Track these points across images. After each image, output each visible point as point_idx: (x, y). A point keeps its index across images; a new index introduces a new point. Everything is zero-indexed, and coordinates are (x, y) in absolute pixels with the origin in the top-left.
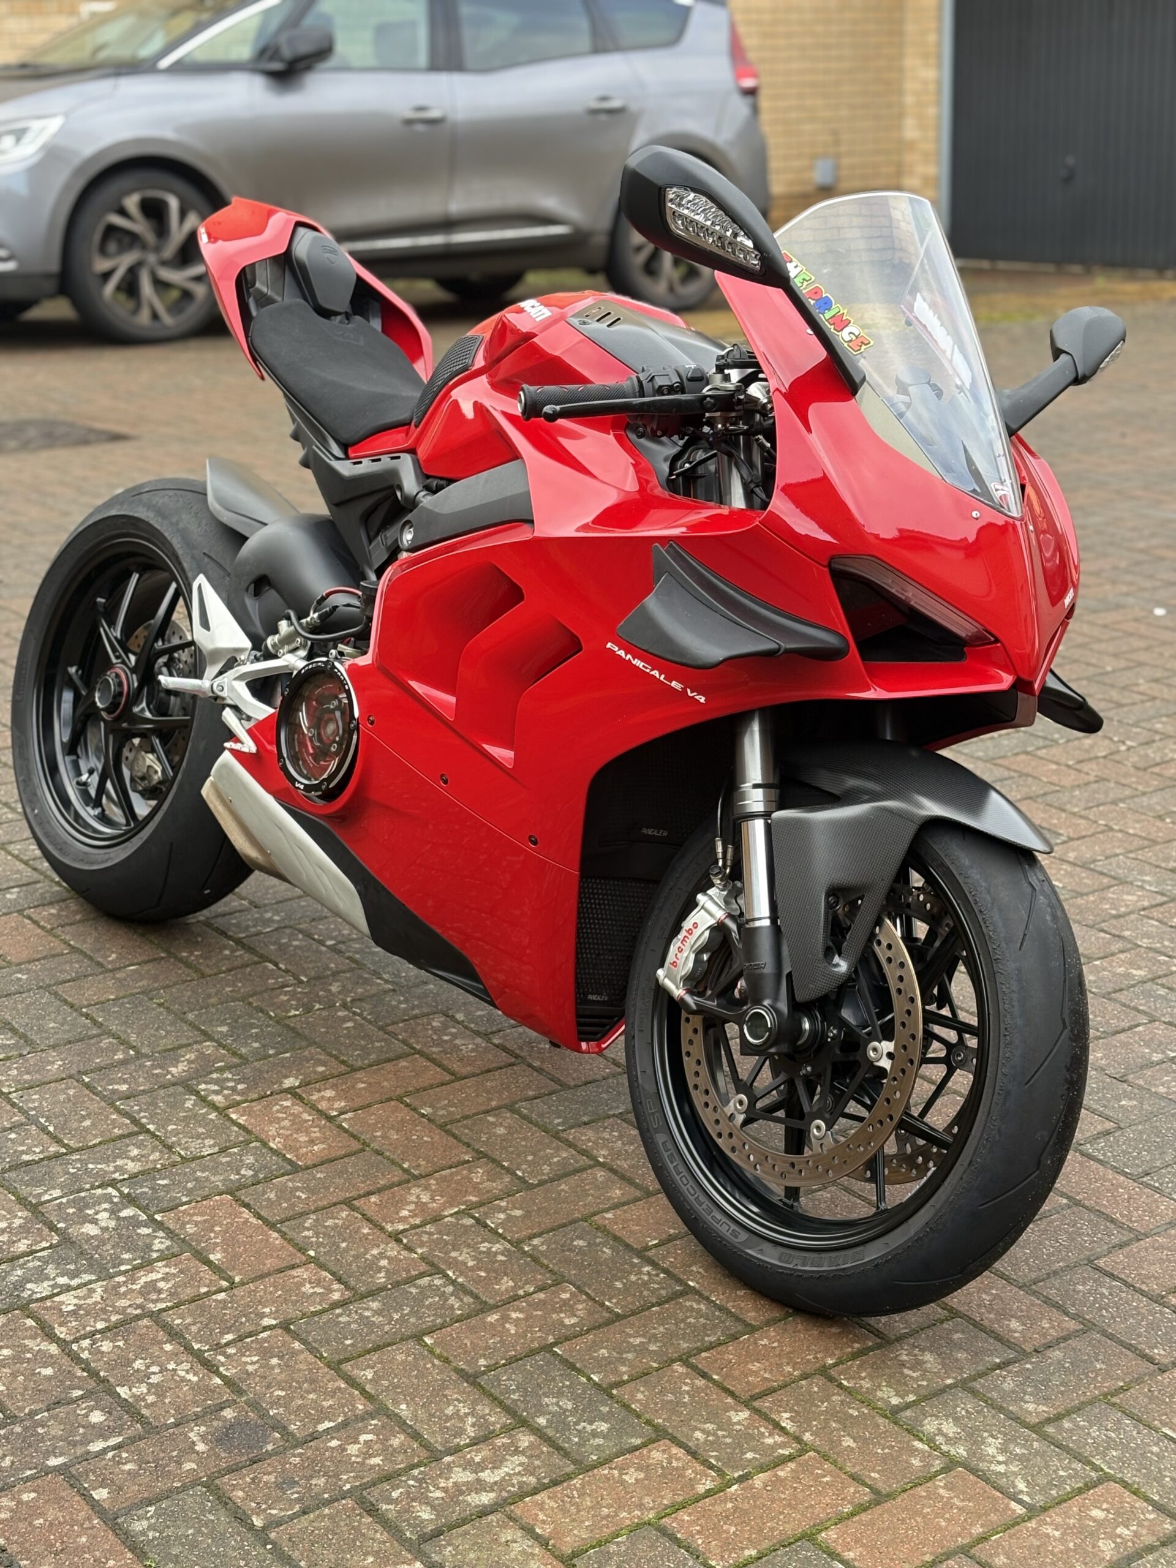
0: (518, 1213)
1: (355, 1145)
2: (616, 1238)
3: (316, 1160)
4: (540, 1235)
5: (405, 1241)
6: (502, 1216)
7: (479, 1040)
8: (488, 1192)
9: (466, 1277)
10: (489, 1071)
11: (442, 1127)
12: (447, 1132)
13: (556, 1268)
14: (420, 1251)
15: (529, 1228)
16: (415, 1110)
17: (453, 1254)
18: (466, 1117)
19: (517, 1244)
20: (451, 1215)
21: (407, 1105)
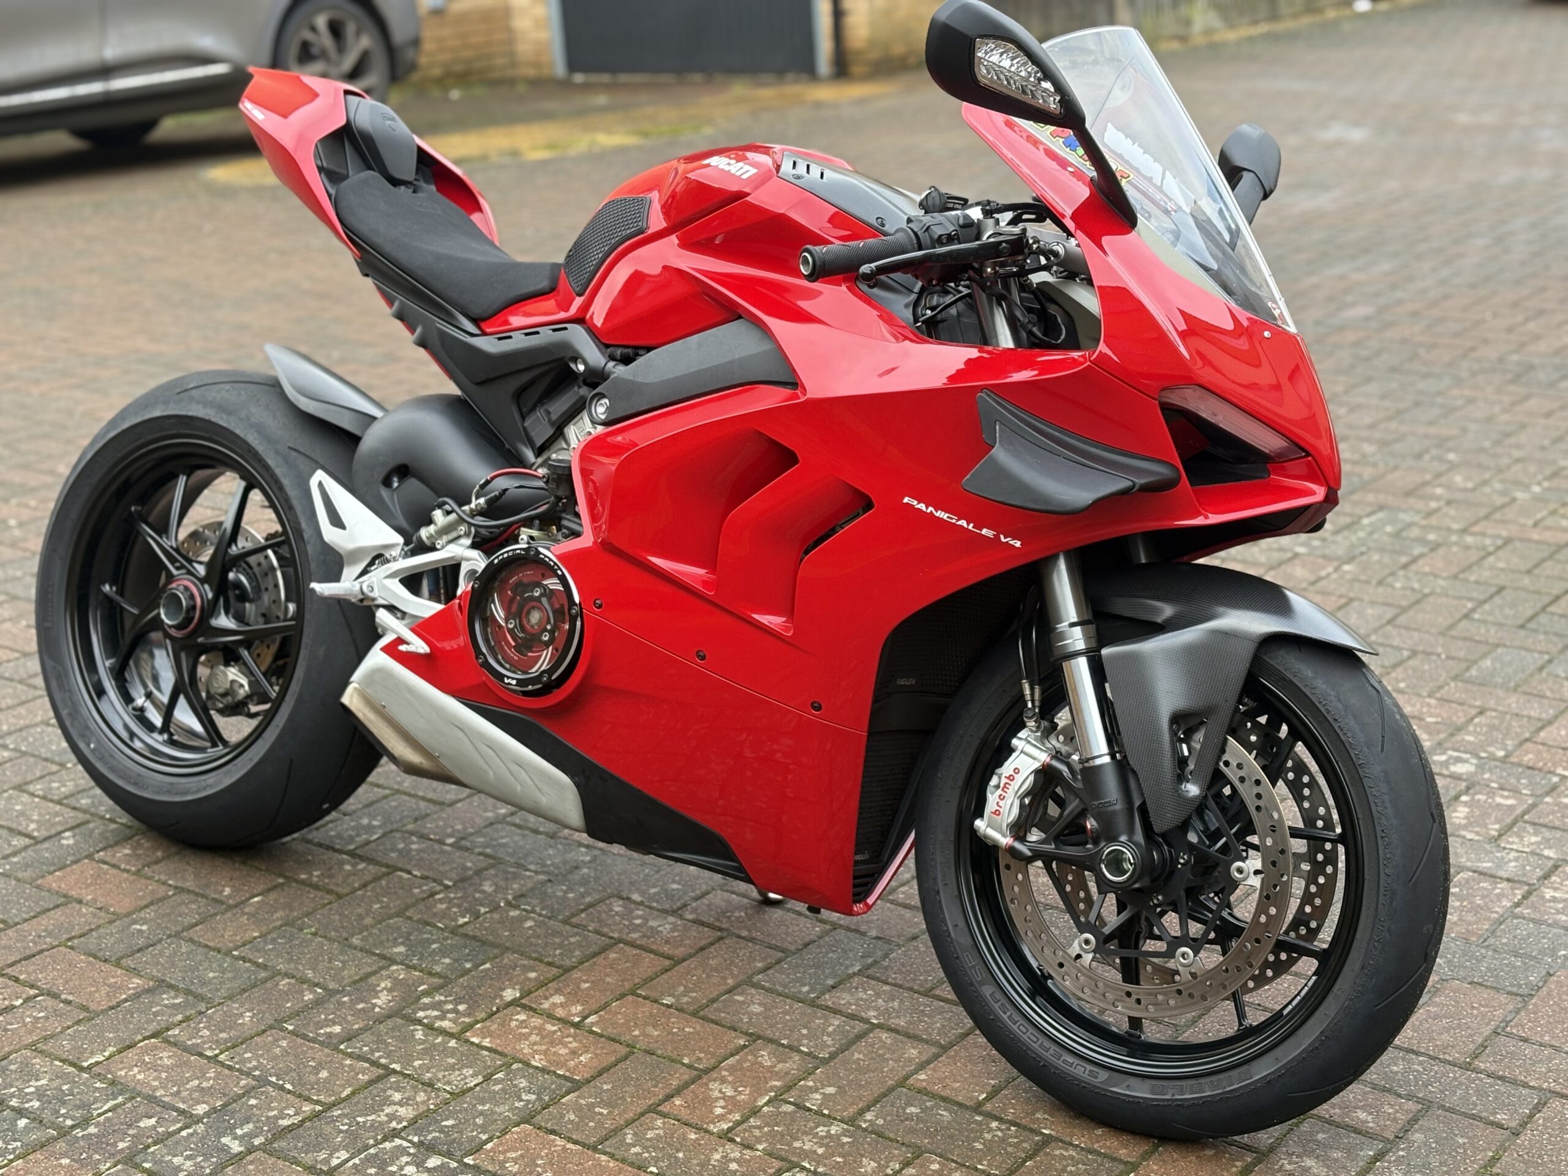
0: (831, 1090)
1: (623, 1050)
2: (945, 1099)
3: (593, 1072)
4: (868, 1109)
5: (738, 1140)
6: (818, 1096)
7: (671, 919)
8: (787, 1073)
9: (825, 1165)
10: (702, 949)
11: (695, 1014)
12: (703, 1018)
13: (906, 1141)
14: (760, 1147)
15: (852, 1104)
16: (656, 1001)
17: (797, 1144)
18: (713, 1001)
19: (852, 1121)
20: (766, 1104)
21: (645, 998)
